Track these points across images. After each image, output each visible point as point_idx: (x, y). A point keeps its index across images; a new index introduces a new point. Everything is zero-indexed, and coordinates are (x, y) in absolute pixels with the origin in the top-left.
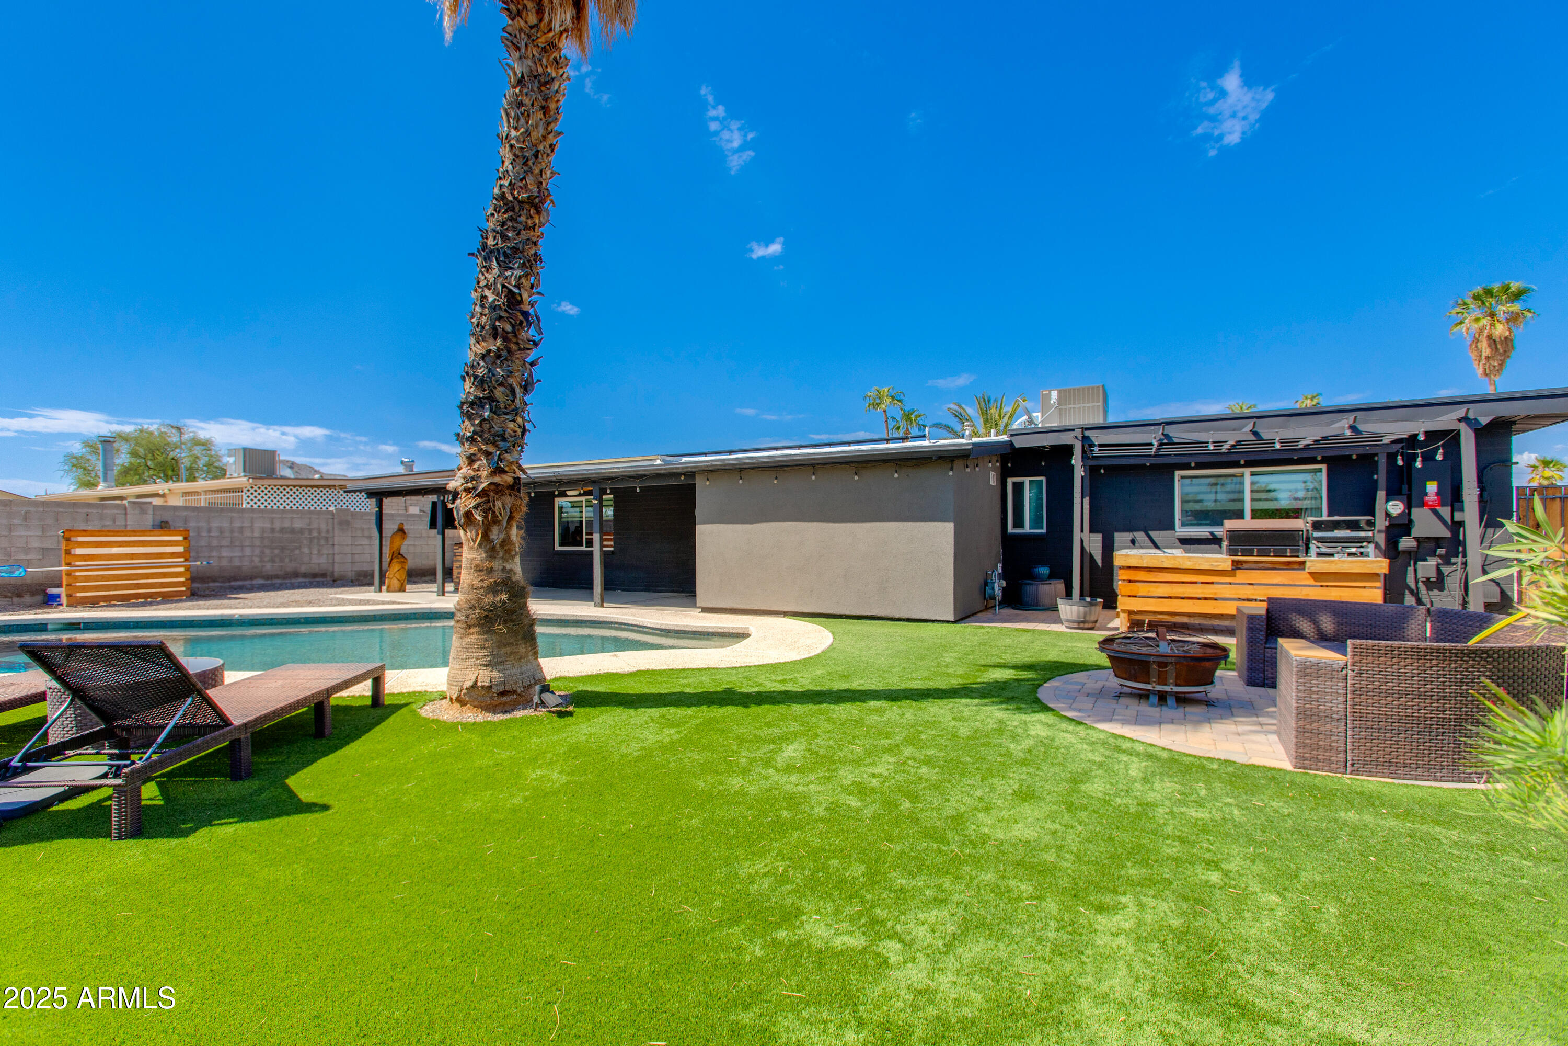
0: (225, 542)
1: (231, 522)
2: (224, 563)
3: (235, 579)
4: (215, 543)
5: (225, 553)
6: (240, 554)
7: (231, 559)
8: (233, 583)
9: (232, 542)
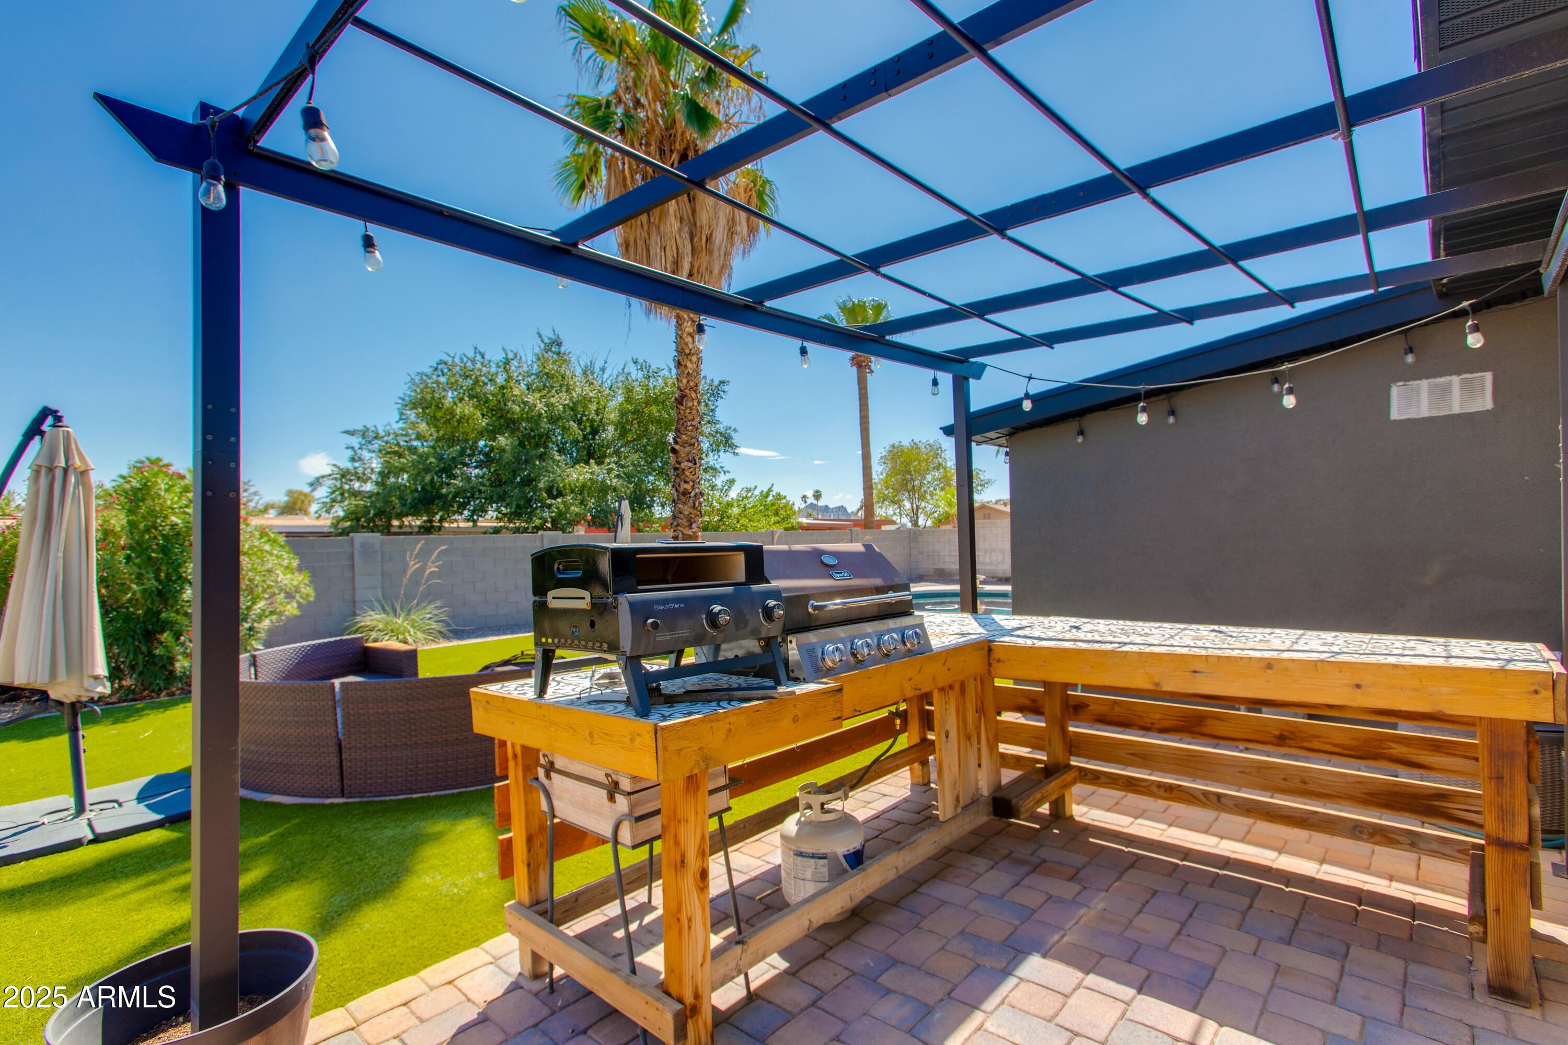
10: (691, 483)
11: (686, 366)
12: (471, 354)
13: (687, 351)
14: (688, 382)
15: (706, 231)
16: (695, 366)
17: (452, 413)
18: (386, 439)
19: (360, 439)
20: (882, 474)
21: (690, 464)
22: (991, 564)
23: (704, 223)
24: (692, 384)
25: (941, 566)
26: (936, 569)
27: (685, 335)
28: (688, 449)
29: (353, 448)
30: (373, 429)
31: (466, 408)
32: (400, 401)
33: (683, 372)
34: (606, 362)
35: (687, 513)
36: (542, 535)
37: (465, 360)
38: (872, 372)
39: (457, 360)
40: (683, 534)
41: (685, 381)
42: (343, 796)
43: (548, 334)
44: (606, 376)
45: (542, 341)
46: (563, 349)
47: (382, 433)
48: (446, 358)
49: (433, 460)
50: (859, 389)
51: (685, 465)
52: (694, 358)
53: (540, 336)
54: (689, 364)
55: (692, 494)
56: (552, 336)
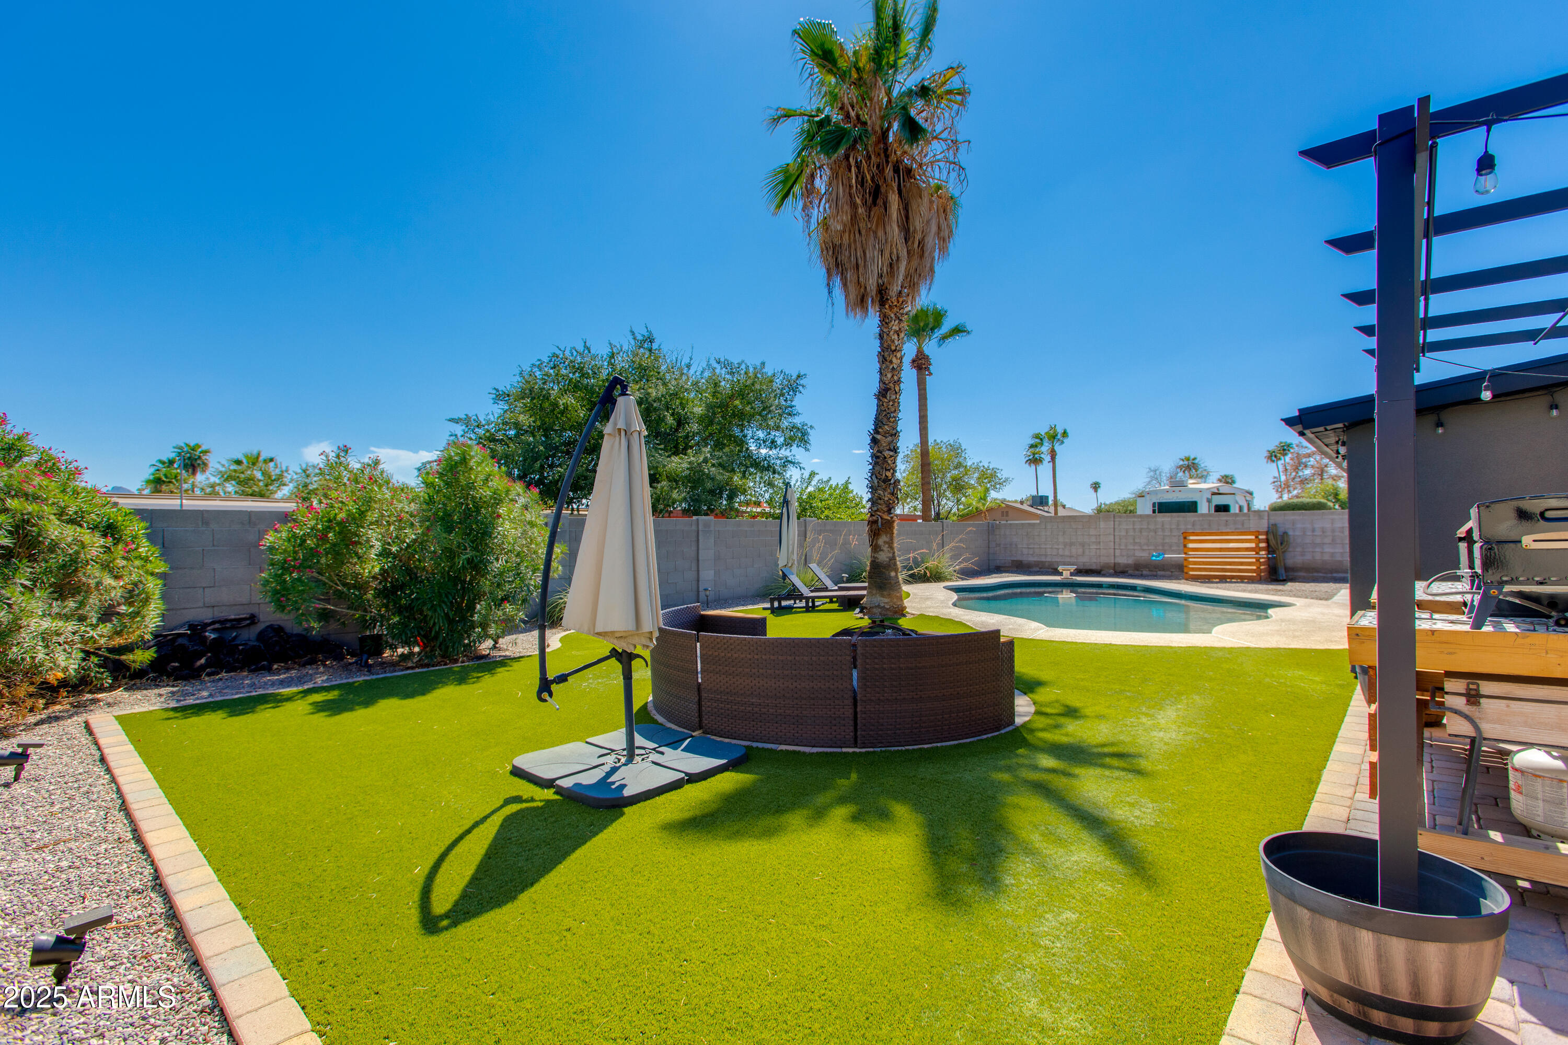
0: (1328, 540)
1: (1332, 524)
2: (1326, 557)
3: (1337, 572)
4: (1318, 540)
5: (1328, 549)
6: (1341, 551)
7: (1333, 554)
8: (1335, 575)
9: (1333, 540)
10: (892, 471)
11: (891, 362)
12: (580, 348)
13: (893, 348)
14: (892, 376)
15: (918, 237)
16: (899, 361)
17: (555, 405)
18: (486, 427)
19: (464, 427)
20: (904, 471)
21: (891, 453)
22: (1071, 557)
23: (918, 228)
24: (896, 378)
25: (1019, 558)
26: (1013, 561)
27: (892, 333)
28: (890, 439)
29: (456, 435)
30: (474, 417)
31: (569, 400)
32: (494, 392)
33: (887, 367)
34: (691, 359)
35: (886, 499)
36: (697, 519)
37: (575, 353)
38: (930, 374)
39: (567, 353)
40: (881, 518)
41: (889, 375)
42: (856, 747)
43: (641, 332)
44: (692, 372)
45: (635, 339)
46: (655, 346)
47: (484, 422)
48: (558, 352)
49: (542, 448)
50: (919, 390)
51: (887, 453)
52: (899, 355)
53: (633, 333)
54: (894, 360)
55: (892, 481)
56: (646, 334)
